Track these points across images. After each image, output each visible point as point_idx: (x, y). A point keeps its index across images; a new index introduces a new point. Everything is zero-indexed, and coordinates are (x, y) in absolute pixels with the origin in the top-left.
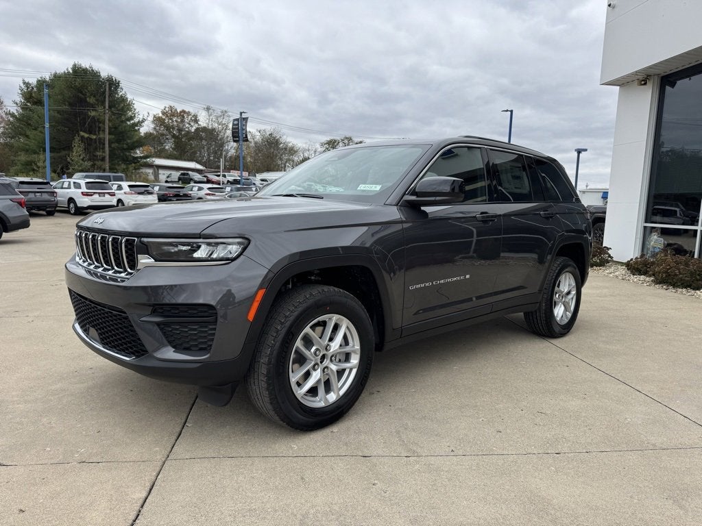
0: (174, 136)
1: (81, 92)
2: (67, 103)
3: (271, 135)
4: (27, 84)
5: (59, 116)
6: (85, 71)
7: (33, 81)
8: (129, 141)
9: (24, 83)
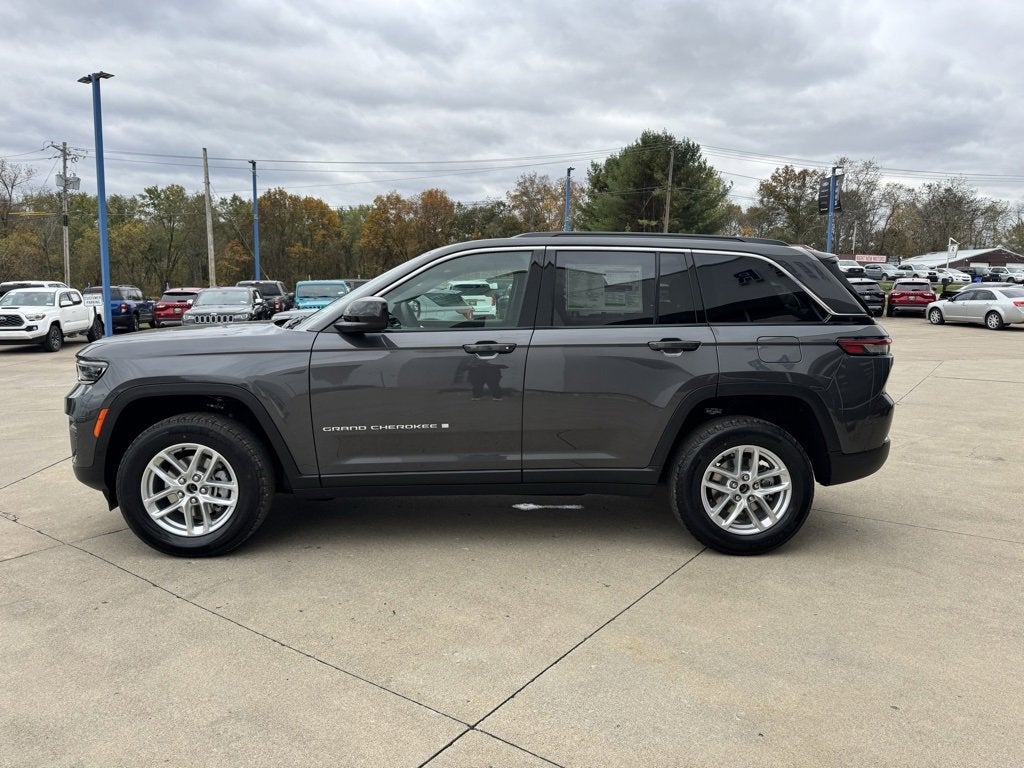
0: (789, 209)
1: (649, 167)
2: (632, 184)
3: (948, 190)
4: (595, 166)
5: (623, 201)
6: (657, 138)
7: (602, 161)
8: (700, 224)
9: (592, 165)
